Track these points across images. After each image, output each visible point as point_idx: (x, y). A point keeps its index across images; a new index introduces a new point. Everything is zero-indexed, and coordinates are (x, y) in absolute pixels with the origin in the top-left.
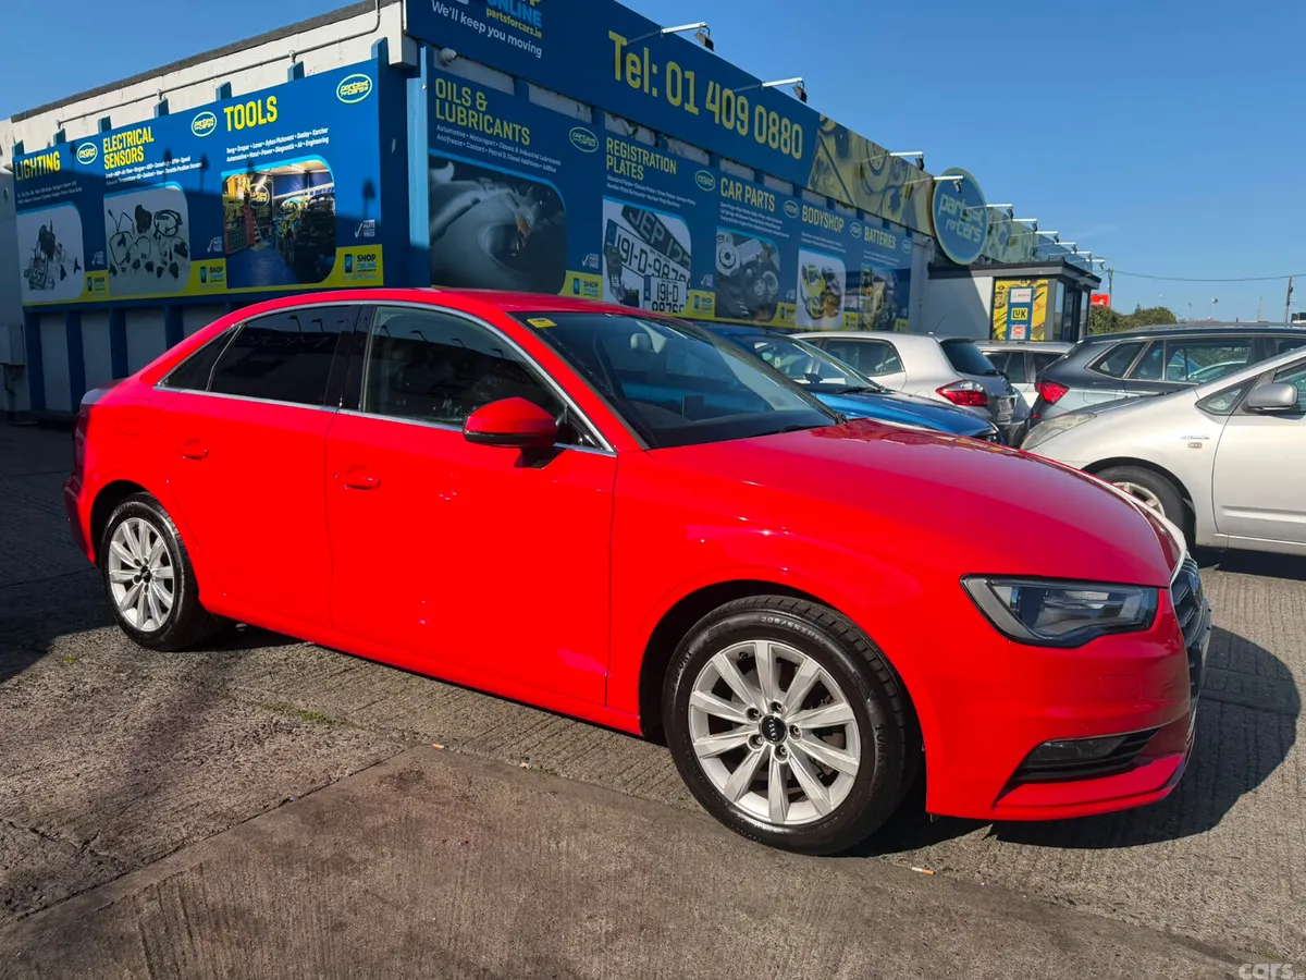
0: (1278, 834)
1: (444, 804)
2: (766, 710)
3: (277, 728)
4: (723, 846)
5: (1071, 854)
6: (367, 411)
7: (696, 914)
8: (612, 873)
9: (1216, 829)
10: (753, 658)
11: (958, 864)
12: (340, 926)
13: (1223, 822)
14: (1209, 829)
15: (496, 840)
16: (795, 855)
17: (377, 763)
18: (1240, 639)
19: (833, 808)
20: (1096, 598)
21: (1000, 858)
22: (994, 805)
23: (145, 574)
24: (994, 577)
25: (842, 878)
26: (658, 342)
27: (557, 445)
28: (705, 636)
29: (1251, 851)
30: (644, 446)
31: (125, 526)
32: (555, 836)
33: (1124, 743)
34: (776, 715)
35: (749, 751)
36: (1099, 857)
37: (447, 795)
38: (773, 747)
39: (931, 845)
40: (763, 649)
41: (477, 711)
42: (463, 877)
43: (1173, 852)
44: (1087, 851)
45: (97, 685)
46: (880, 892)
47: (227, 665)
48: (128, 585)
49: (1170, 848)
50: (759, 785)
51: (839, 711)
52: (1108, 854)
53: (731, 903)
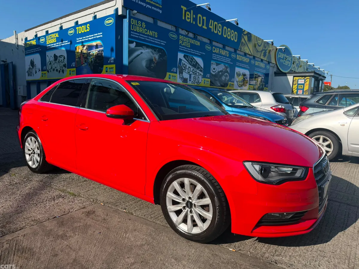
0: (348, 246)
1: (98, 221)
2: (187, 199)
3: (60, 196)
4: (174, 238)
5: (280, 248)
6: (87, 108)
7: (159, 259)
8: (139, 245)
9: (329, 243)
10: (184, 183)
11: (243, 249)
12: (56, 255)
13: (331, 241)
14: (326, 243)
15: (109, 232)
16: (195, 243)
17: (84, 208)
18: (351, 183)
19: (205, 230)
20: (289, 170)
21: (257, 247)
22: (252, 232)
23: (34, 152)
24: (253, 162)
25: (207, 250)
26: (173, 90)
27: (134, 119)
28: (171, 176)
29: (338, 250)
30: (158, 119)
31: (29, 139)
32: (126, 232)
33: (294, 215)
34: (190, 201)
35: (182, 211)
36: (289, 249)
37: (100, 218)
38: (189, 210)
39: (237, 242)
40: (186, 181)
41: (116, 194)
42: (96, 243)
43: (313, 249)
44: (285, 247)
45: (17, 182)
46: (217, 256)
47: (53, 178)
48: (30, 155)
49: (312, 248)
50: (185, 221)
51: (207, 201)
52: (292, 249)
53: (171, 256)
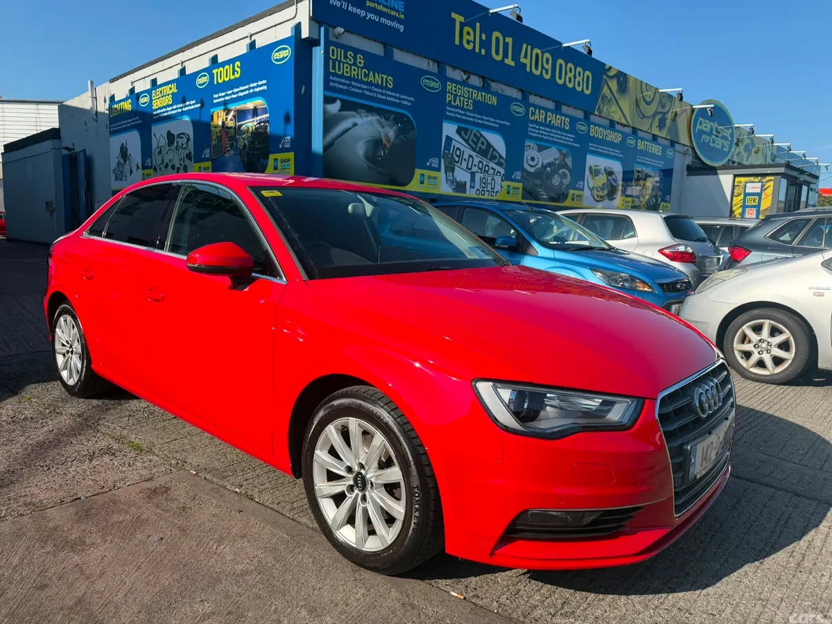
1: (166, 511)
2: (356, 468)
3: (109, 451)
4: (327, 561)
6: (169, 251)
7: (274, 607)
8: (238, 572)
9: (710, 590)
10: (348, 430)
11: (485, 594)
12: (44, 587)
13: (718, 585)
14: (704, 589)
15: (182, 540)
16: (373, 573)
17: (150, 479)
19: (390, 542)
22: (492, 554)
23: (71, 350)
24: (499, 381)
26: (369, 209)
28: (321, 414)
29: (729, 610)
30: (305, 277)
31: (62, 319)
32: (220, 542)
33: (601, 516)
34: (363, 472)
35: (346, 496)
37: (174, 505)
38: (360, 494)
39: (475, 577)
40: (354, 424)
42: (142, 563)
43: (662, 604)
44: (593, 595)
48: (64, 355)
49: (661, 600)
51: (395, 474)
53: (302, 603)
